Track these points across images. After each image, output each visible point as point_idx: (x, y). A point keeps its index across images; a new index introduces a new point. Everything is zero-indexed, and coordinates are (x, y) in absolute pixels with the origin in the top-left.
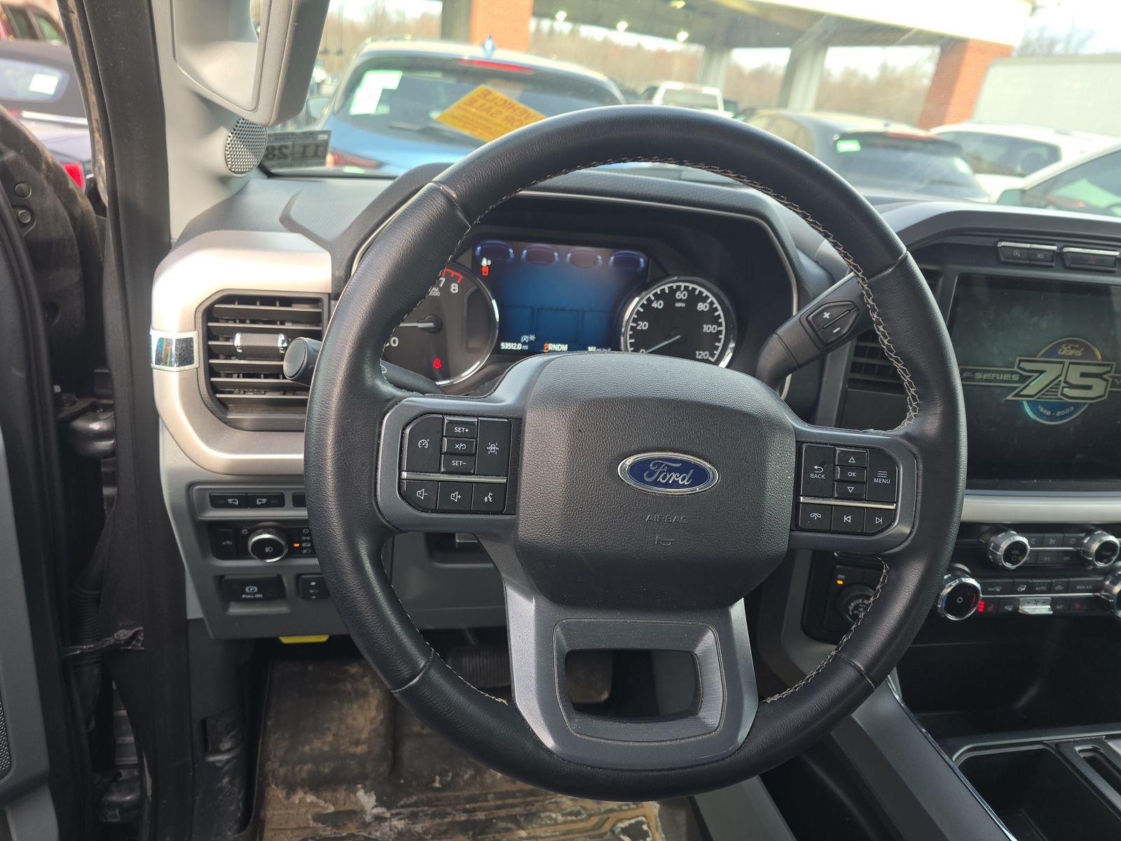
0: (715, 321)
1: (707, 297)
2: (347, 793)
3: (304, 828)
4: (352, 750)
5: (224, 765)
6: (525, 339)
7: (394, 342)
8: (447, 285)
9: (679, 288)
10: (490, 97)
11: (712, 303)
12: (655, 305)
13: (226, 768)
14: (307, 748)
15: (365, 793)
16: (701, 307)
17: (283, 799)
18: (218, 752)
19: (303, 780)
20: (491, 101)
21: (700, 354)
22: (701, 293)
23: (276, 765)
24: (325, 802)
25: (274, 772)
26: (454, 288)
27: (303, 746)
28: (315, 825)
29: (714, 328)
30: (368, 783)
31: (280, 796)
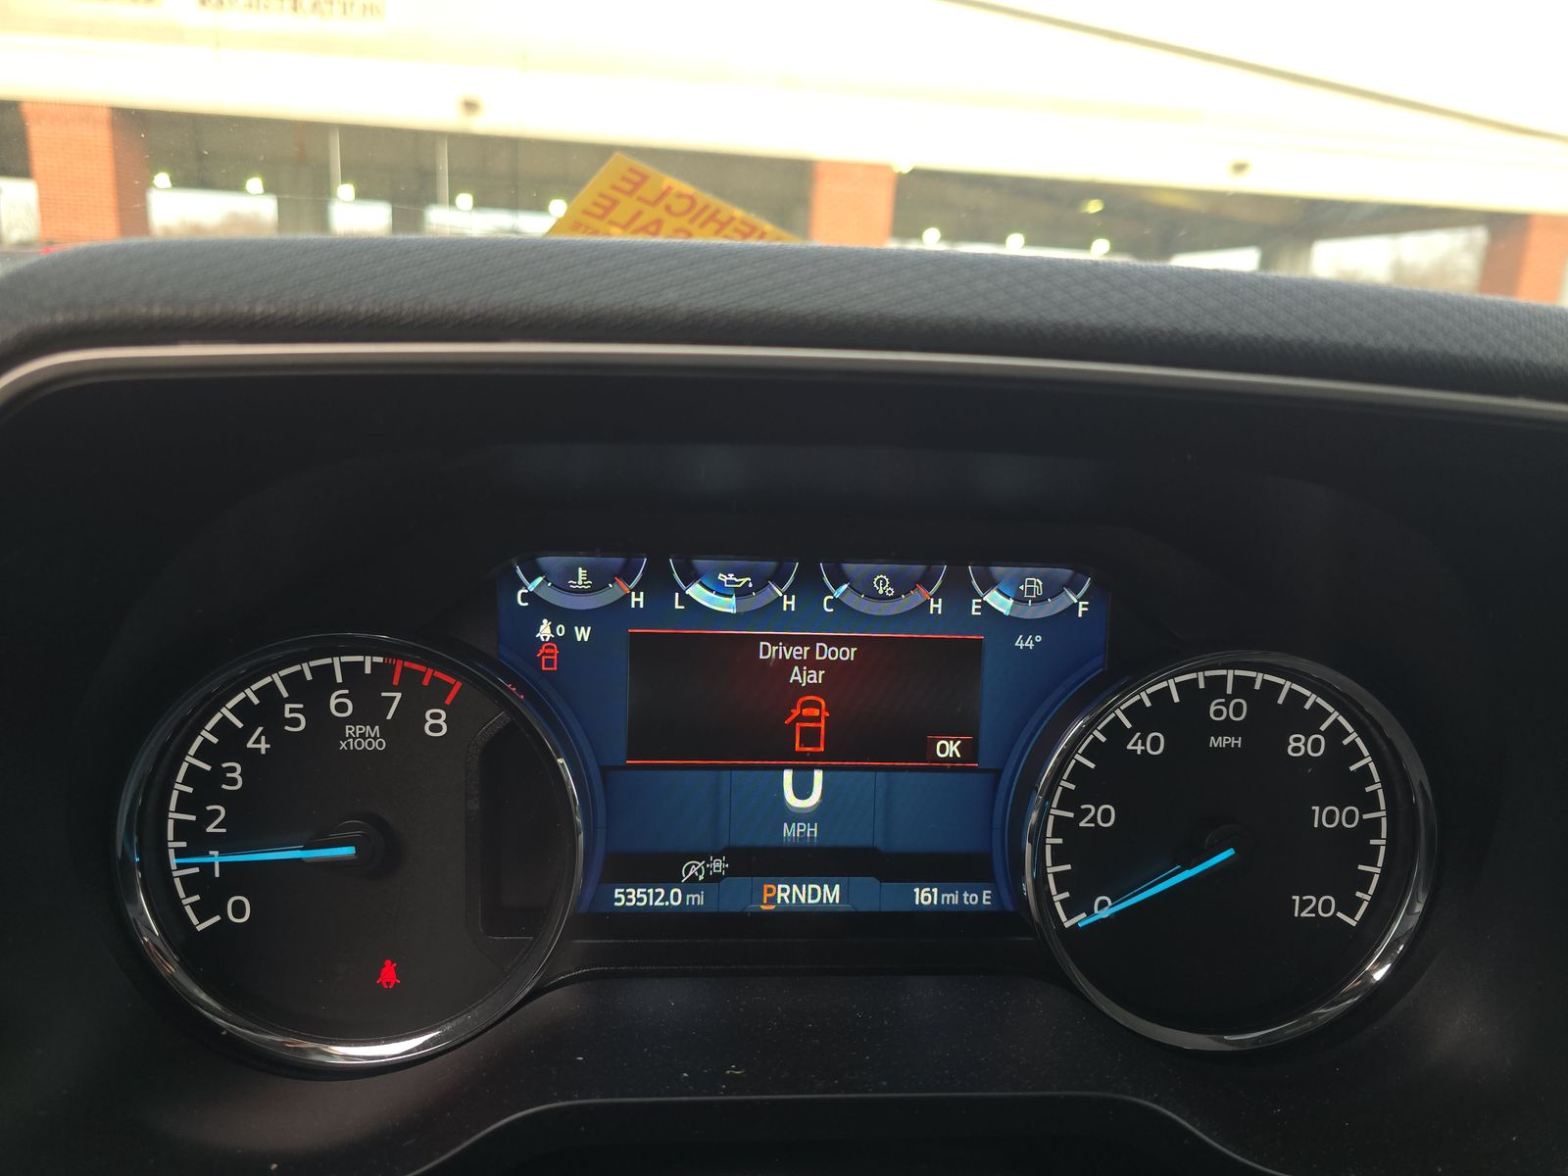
0: (1353, 790)
1: (1320, 714)
6: (693, 871)
7: (239, 909)
8: (411, 714)
9: (1216, 686)
10: (645, 192)
11: (1337, 731)
12: (1135, 746)
16: (1299, 745)
20: (655, 203)
21: (1304, 904)
22: (1295, 698)
26: (436, 722)
29: (1351, 815)
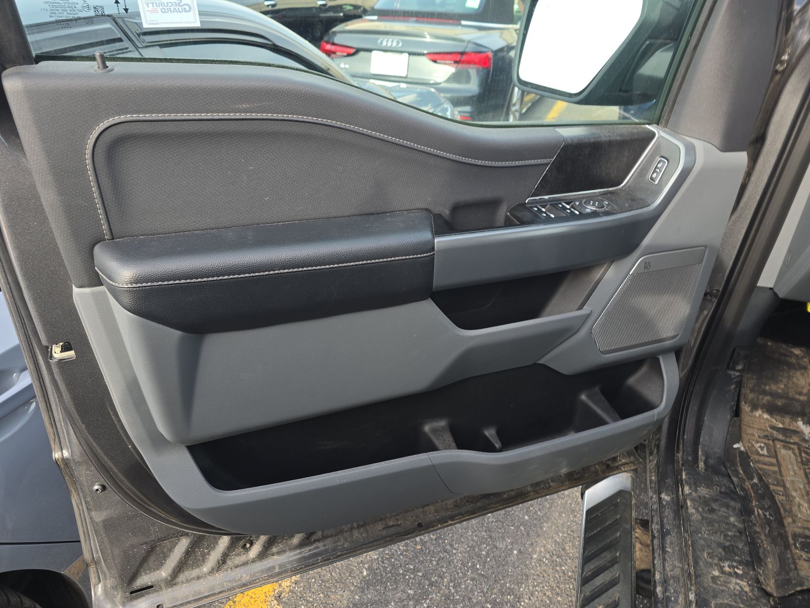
2: (791, 420)
3: (764, 431)
4: (797, 397)
5: (735, 378)
13: (735, 380)
14: (767, 388)
15: (803, 424)
17: (749, 412)
18: (734, 369)
19: (764, 404)
23: (748, 392)
24: (776, 421)
25: (745, 395)
27: (765, 385)
28: (771, 431)
30: (806, 419)
31: (747, 409)
